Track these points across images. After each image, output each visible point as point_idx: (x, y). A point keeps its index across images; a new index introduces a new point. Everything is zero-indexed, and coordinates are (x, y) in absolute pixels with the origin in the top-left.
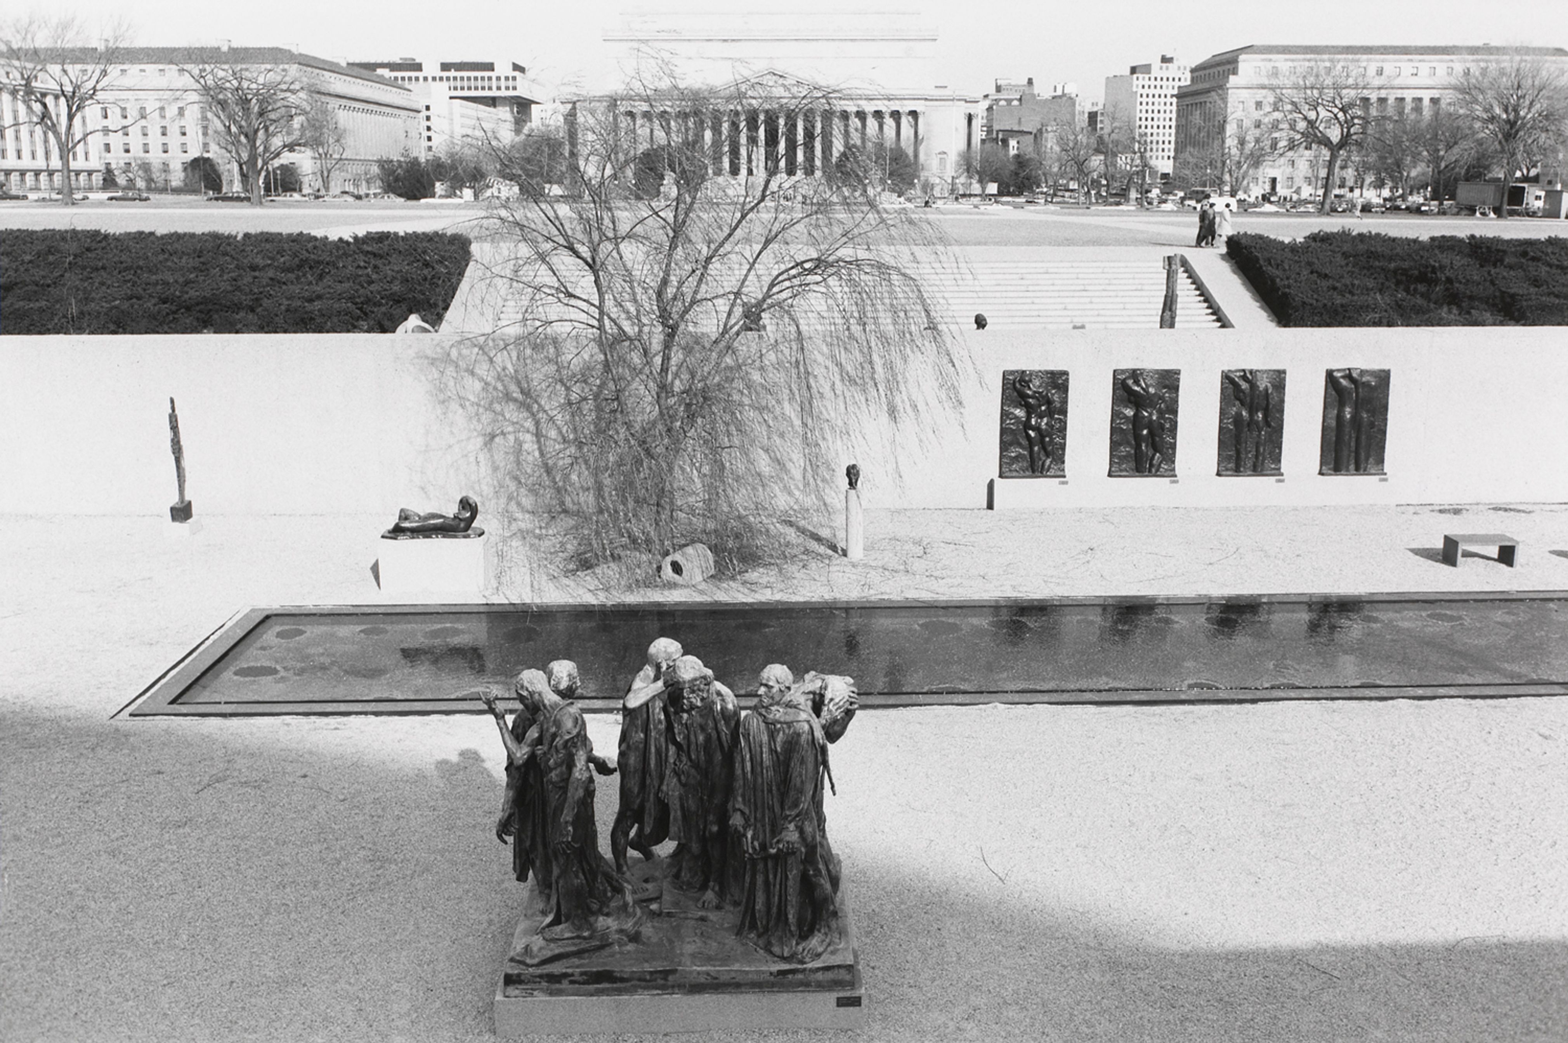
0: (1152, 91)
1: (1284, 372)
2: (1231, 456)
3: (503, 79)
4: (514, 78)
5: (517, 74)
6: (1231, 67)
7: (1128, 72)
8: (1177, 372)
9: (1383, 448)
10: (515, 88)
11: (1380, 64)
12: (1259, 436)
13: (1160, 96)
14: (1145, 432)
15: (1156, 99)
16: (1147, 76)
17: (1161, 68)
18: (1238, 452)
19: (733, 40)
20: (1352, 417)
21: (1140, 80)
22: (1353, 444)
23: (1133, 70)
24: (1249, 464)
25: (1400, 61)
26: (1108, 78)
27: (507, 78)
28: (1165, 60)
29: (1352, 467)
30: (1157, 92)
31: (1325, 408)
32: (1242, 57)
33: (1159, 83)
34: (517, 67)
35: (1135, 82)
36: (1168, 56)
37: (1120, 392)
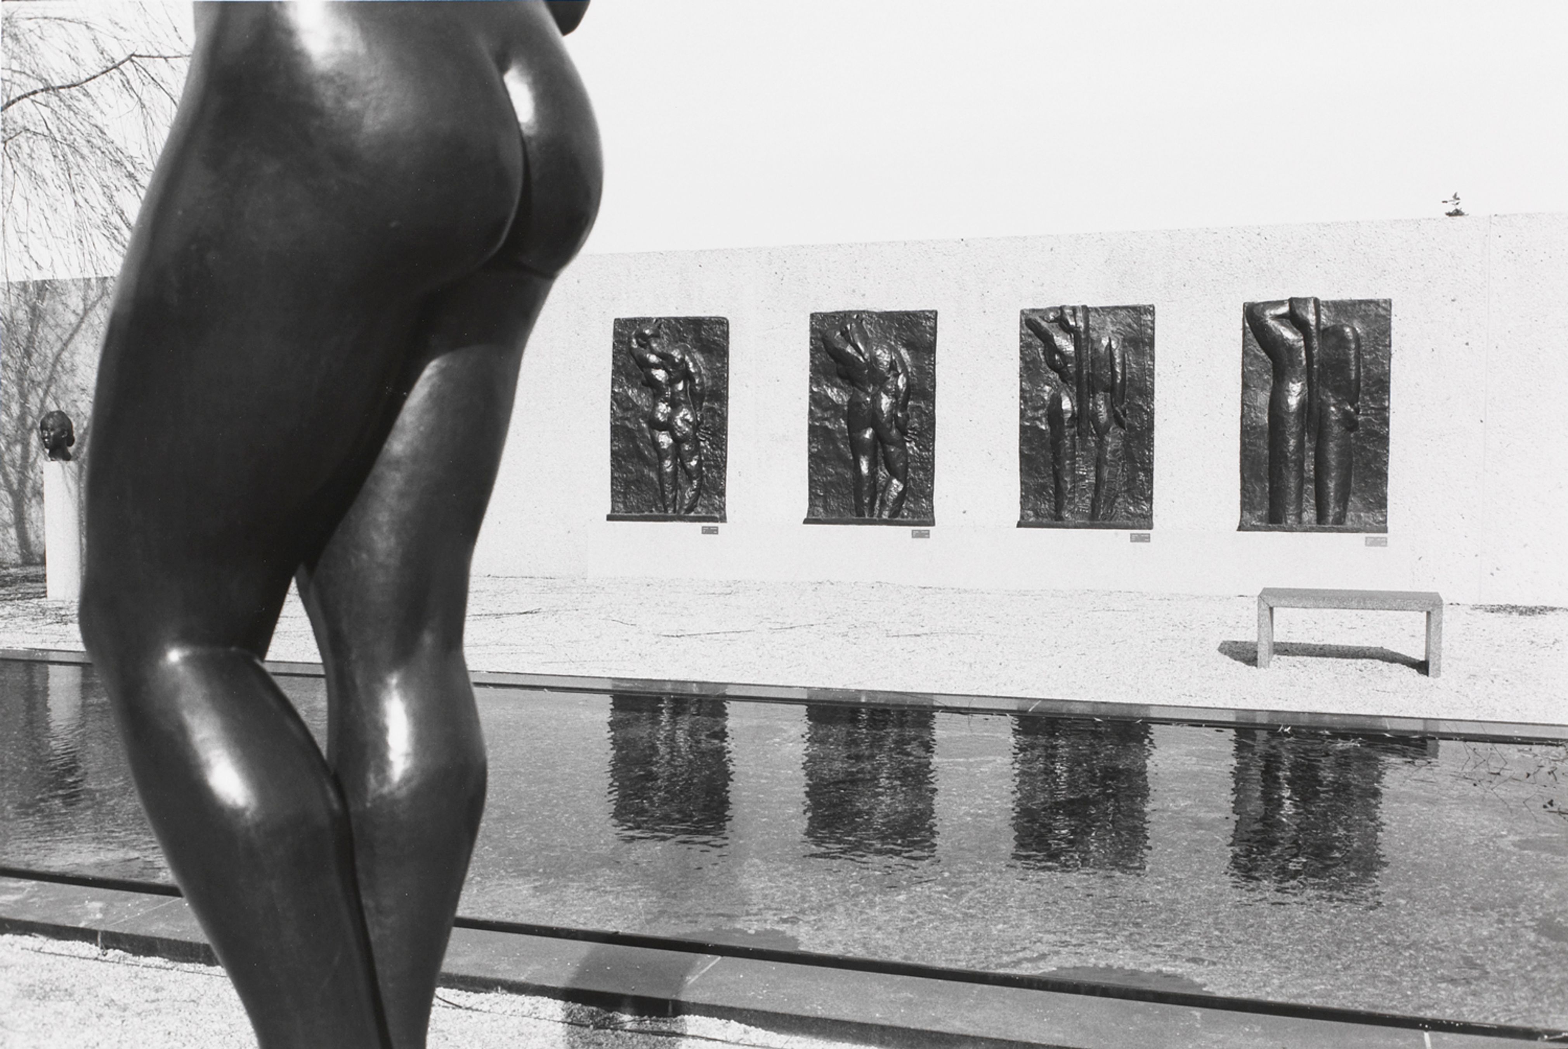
1: (1150, 310)
2: (1044, 487)
8: (933, 316)
9: (1382, 476)
12: (1101, 444)
14: (868, 434)
18: (1057, 477)
20: (1302, 405)
22: (1309, 466)
24: (1084, 504)
29: (1309, 515)
31: (1245, 386)
37: (823, 357)
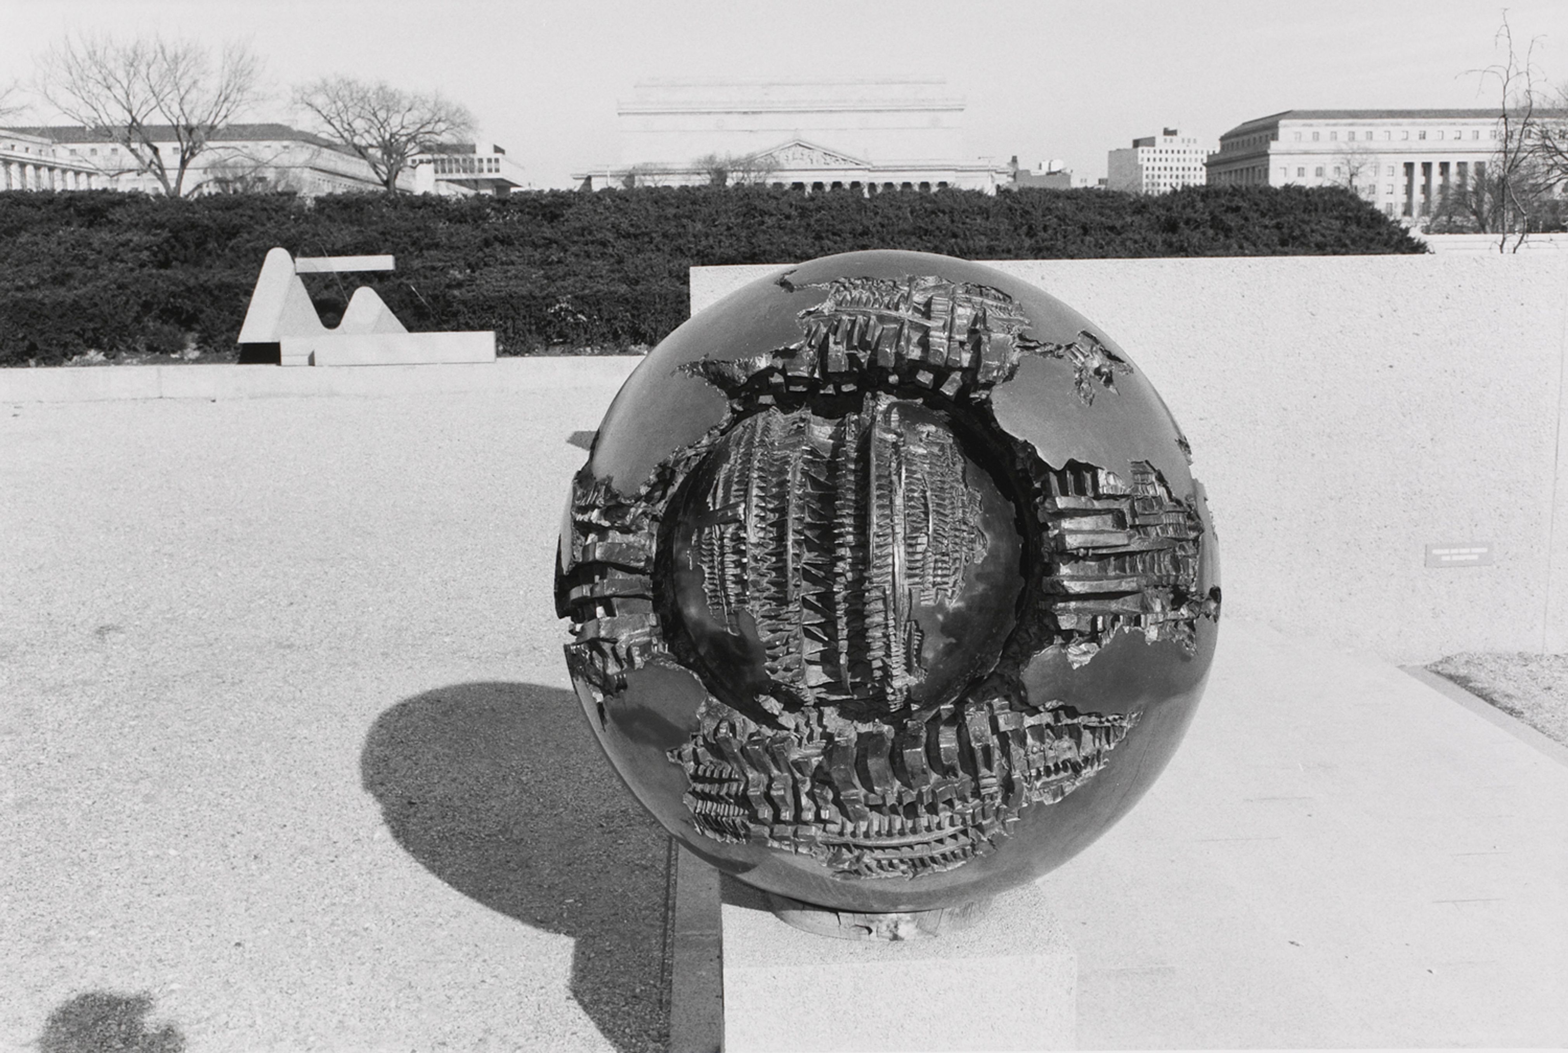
0: (1158, 164)
3: (485, 161)
4: (497, 160)
5: (499, 155)
6: (1269, 133)
7: (1130, 145)
10: (497, 170)
11: (1423, 129)
13: (1165, 169)
15: (1162, 173)
16: (1152, 149)
17: (1165, 140)
19: (753, 113)
21: (1143, 153)
23: (1136, 143)
25: (1441, 124)
26: (1110, 152)
27: (489, 160)
28: (1167, 132)
30: (1163, 164)
32: (1282, 122)
33: (1164, 156)
34: (497, 150)
35: (1140, 155)
36: (1171, 128)
